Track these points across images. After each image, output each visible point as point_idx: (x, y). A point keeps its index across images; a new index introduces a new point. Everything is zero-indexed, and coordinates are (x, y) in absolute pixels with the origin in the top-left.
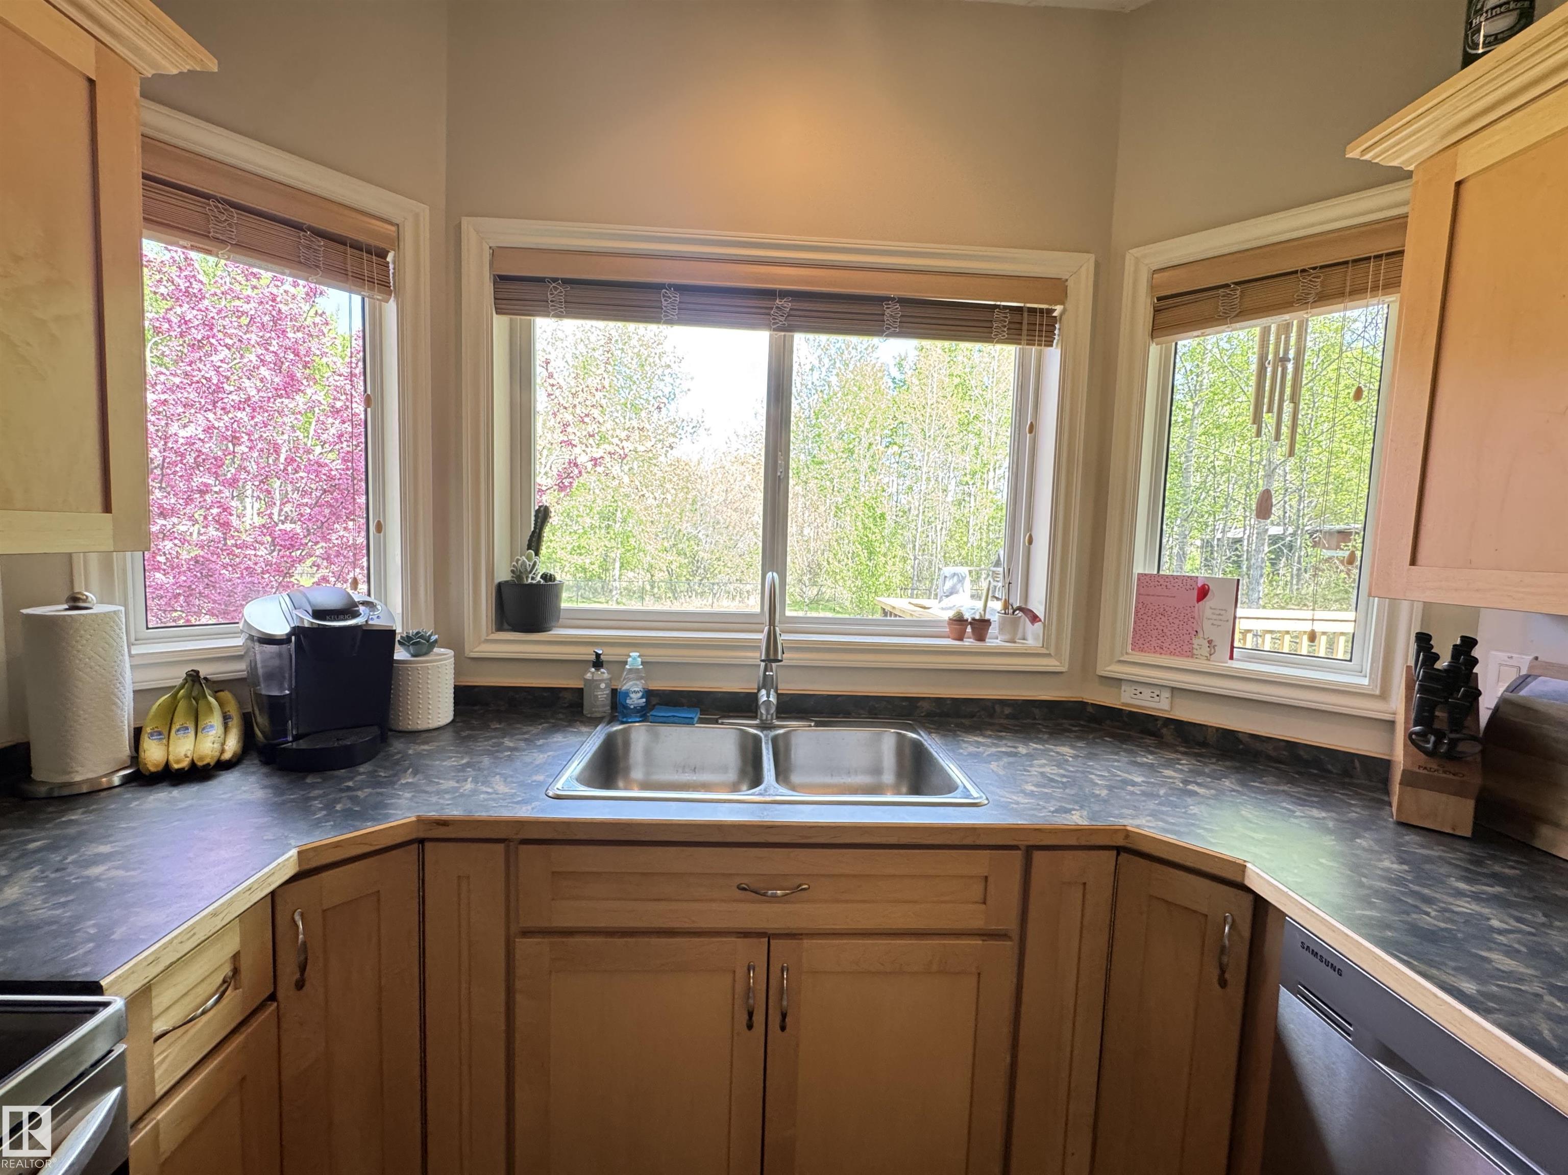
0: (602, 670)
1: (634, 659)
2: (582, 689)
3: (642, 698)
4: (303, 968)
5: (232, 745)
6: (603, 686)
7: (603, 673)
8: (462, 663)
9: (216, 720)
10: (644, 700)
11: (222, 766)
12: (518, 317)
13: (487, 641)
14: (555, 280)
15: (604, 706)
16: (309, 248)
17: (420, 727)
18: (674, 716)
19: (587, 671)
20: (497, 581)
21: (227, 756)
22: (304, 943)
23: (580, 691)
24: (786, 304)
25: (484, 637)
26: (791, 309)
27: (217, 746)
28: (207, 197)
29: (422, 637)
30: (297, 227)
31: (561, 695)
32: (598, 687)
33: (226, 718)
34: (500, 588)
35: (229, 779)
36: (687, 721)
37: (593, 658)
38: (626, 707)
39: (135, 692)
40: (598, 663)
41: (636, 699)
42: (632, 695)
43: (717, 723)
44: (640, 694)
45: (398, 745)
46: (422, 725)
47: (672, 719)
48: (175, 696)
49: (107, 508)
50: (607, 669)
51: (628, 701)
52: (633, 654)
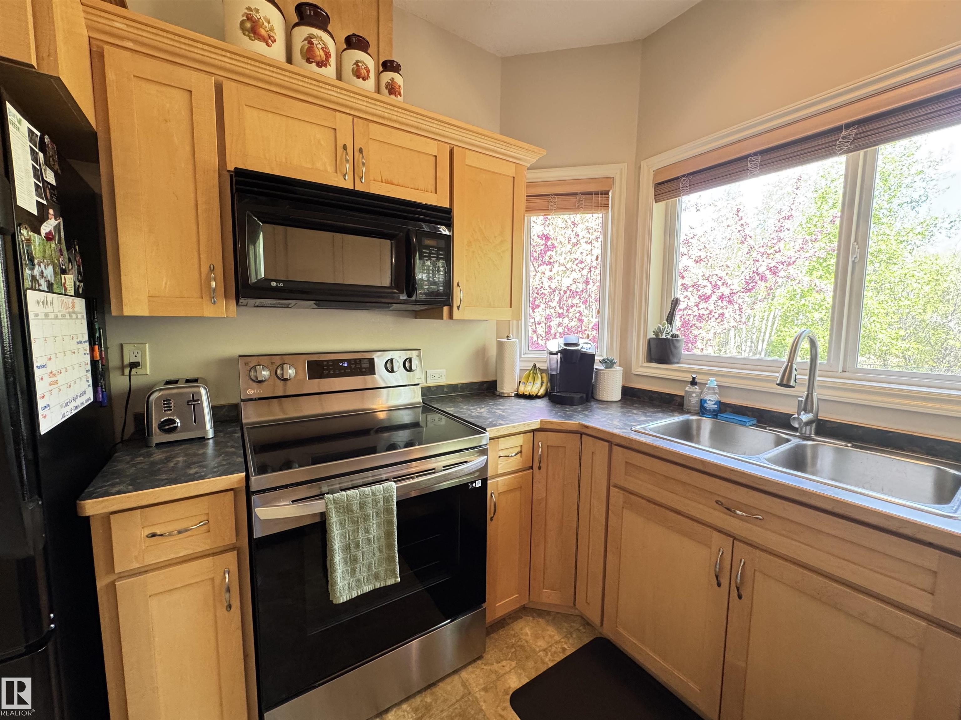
0: (696, 387)
1: (712, 382)
2: (683, 396)
3: (714, 404)
4: (540, 463)
5: (542, 392)
6: (694, 395)
7: (696, 389)
8: (627, 374)
9: (539, 382)
10: (716, 406)
11: (537, 397)
12: (670, 200)
13: (642, 366)
14: (683, 176)
15: (695, 407)
16: (579, 201)
17: (604, 399)
18: (733, 419)
19: (686, 386)
20: (648, 337)
21: (539, 394)
22: (541, 455)
23: (683, 397)
24: (852, 132)
25: (640, 364)
26: (856, 134)
27: (537, 390)
28: (548, 195)
29: (608, 360)
30: (575, 194)
31: (675, 398)
32: (691, 395)
33: (542, 383)
34: (650, 341)
35: (538, 401)
36: (742, 423)
37: (691, 380)
38: (705, 409)
39: (521, 369)
40: (694, 383)
41: (711, 405)
42: (708, 402)
43: (765, 429)
44: (714, 402)
45: (594, 405)
46: (605, 399)
47: (732, 420)
48: (530, 372)
49: (511, 307)
50: (699, 387)
51: (705, 405)
52: (711, 379)
